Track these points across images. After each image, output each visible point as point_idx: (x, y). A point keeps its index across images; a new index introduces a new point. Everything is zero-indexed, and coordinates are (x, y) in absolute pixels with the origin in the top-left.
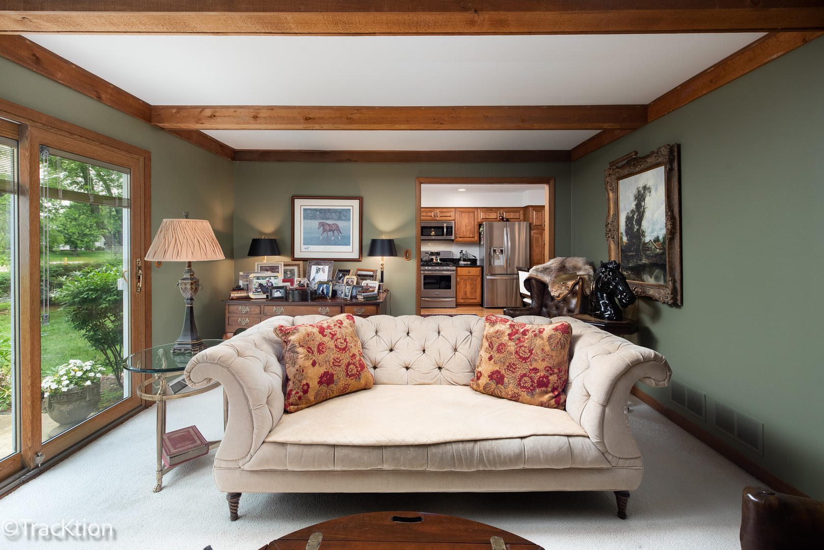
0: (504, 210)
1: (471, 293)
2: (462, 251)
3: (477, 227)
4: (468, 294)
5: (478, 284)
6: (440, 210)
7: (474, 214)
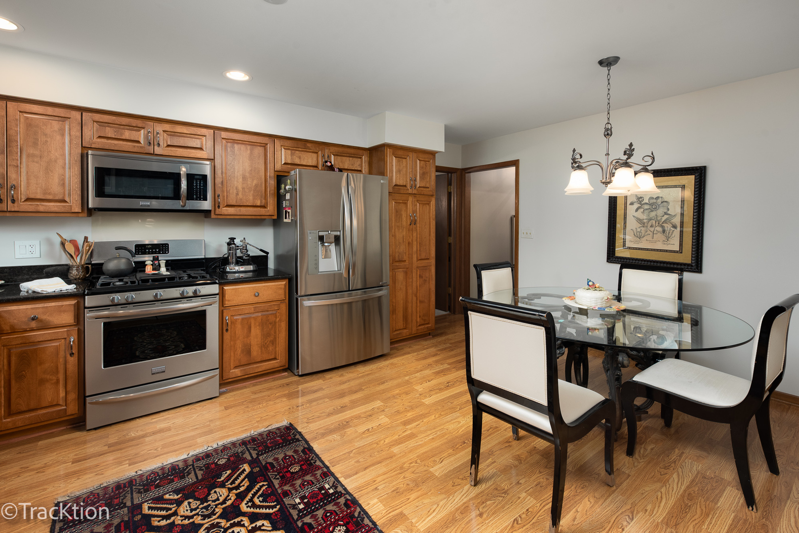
0: (333, 149)
1: (263, 346)
2: (232, 239)
3: (272, 183)
4: (255, 351)
5: (280, 321)
6: (167, 127)
7: (266, 150)
